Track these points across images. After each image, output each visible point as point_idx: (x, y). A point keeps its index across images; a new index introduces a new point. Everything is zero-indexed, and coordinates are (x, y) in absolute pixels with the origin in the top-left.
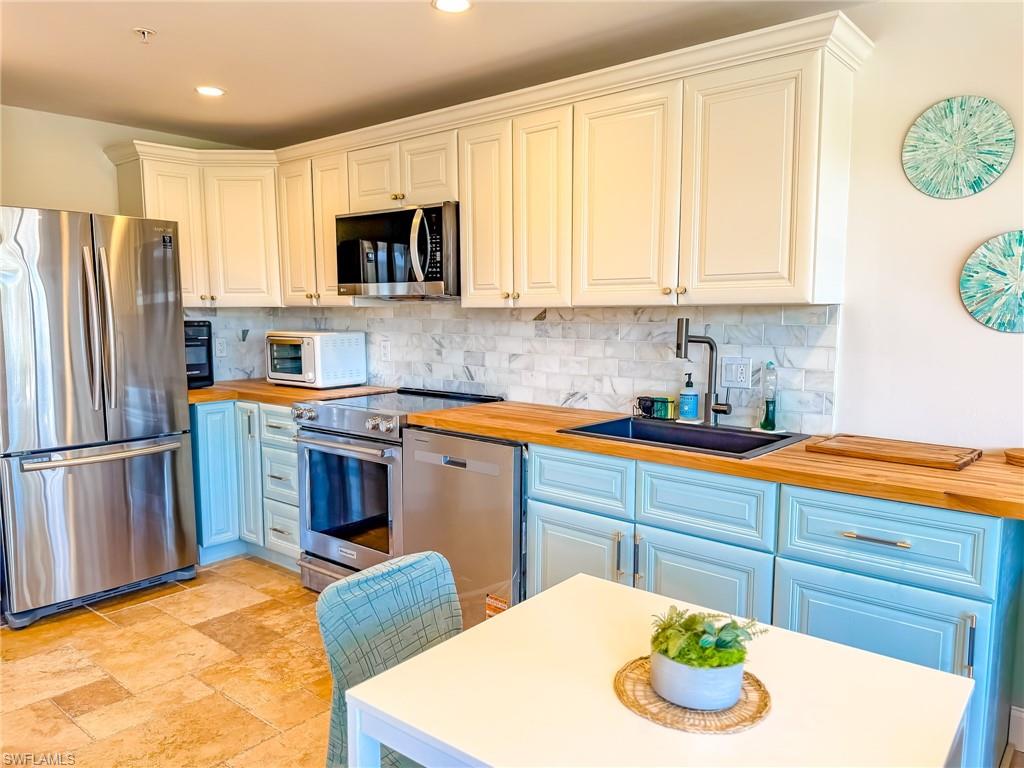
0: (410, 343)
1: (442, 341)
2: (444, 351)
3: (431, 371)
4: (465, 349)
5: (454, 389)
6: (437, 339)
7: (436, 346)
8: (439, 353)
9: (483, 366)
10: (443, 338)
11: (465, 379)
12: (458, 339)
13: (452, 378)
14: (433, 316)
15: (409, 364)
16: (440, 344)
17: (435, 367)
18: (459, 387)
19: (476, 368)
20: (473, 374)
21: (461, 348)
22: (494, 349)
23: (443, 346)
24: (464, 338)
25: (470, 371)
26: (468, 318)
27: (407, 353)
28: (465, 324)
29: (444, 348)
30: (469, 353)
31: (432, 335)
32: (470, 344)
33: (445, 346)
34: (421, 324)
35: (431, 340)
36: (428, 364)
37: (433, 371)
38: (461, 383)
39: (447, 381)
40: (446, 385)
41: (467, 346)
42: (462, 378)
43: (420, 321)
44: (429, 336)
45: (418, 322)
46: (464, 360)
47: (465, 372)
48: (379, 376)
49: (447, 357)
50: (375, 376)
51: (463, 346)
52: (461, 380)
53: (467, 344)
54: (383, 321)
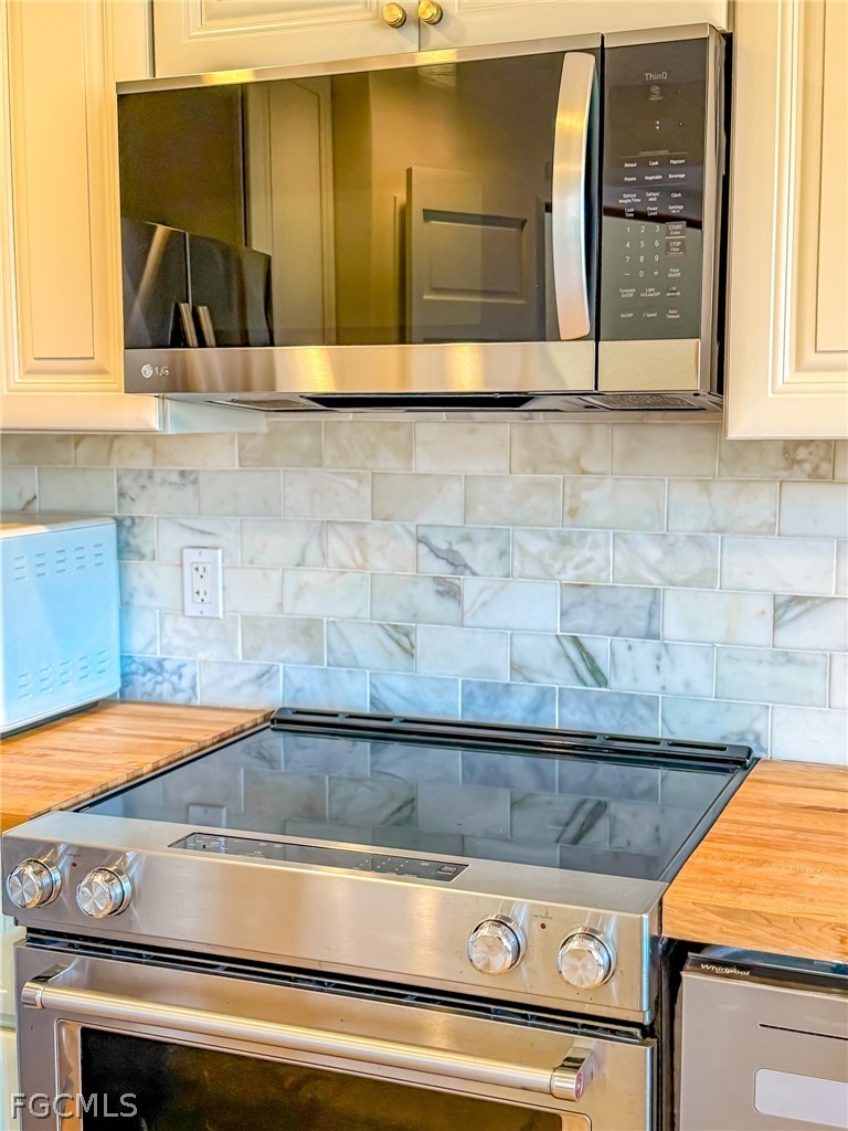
0: (313, 554)
1: (463, 549)
2: (470, 587)
3: (409, 652)
4: (570, 576)
5: (514, 713)
6: (440, 542)
7: (440, 568)
8: (450, 592)
9: (651, 635)
10: (467, 539)
11: (562, 678)
12: (535, 545)
13: (504, 677)
14: (423, 463)
15: (308, 629)
16: (457, 563)
17: (422, 636)
18: (536, 709)
19: (620, 644)
20: (603, 663)
21: (550, 576)
22: (704, 580)
23: (466, 566)
24: (564, 541)
25: (587, 654)
26: (584, 472)
27: (300, 591)
28: (567, 491)
29: (474, 574)
30: (587, 592)
31: (413, 530)
32: (590, 560)
33: (478, 569)
34: (366, 492)
35: (410, 545)
36: (395, 627)
37: (418, 651)
38: (544, 695)
39: (483, 686)
40: (480, 701)
41: (577, 567)
42: (549, 675)
43: (360, 481)
44: (399, 530)
45: (354, 484)
46: (563, 614)
47: (568, 657)
48: (168, 666)
49: (484, 604)
50: (155, 666)
51: (557, 566)
52: (544, 682)
53: (577, 559)
54: (195, 482)
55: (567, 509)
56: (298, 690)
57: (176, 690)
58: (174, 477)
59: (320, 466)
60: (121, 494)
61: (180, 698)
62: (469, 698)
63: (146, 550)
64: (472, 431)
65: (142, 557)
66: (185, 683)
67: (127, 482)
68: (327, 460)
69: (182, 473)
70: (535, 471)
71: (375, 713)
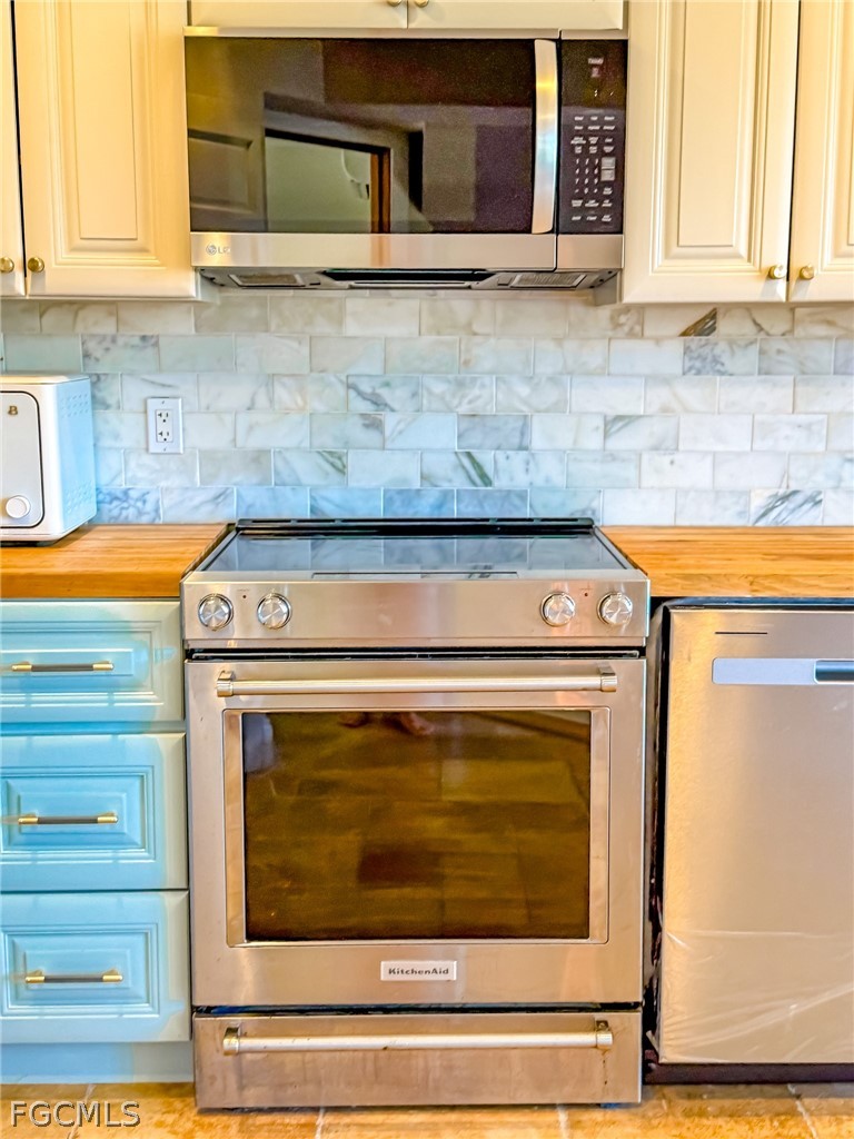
0: (262, 400)
1: (384, 393)
2: (390, 421)
3: (342, 471)
4: (464, 409)
5: (423, 510)
6: (366, 388)
7: (365, 407)
8: (374, 424)
9: (522, 448)
10: (387, 384)
11: (459, 483)
12: (439, 388)
13: (417, 485)
14: (352, 328)
15: (259, 458)
16: (377, 402)
17: (352, 460)
18: (440, 506)
19: (501, 455)
20: (489, 470)
21: (450, 410)
22: (559, 407)
23: (386, 405)
24: (460, 384)
25: (477, 463)
26: (475, 334)
27: (251, 428)
28: (463, 347)
29: (393, 410)
30: (477, 419)
31: (345, 379)
32: (479, 397)
33: (395, 405)
34: (305, 350)
35: (341, 390)
36: (330, 453)
37: (350, 469)
38: (446, 495)
39: (400, 492)
40: (398, 503)
41: (470, 402)
42: (450, 481)
43: (300, 343)
44: (333, 379)
45: (295, 345)
46: (459, 436)
47: (463, 467)
48: (133, 494)
49: (400, 433)
50: (120, 495)
51: (456, 402)
52: (446, 486)
53: (470, 397)
54: (156, 344)
55: (462, 360)
56: (250, 506)
57: (140, 513)
58: (136, 341)
59: (267, 331)
60: (86, 355)
61: (145, 519)
62: (389, 501)
63: (112, 401)
64: (390, 304)
65: (107, 407)
66: (149, 507)
67: (91, 345)
68: (273, 327)
69: (144, 338)
70: (439, 333)
71: (314, 517)
